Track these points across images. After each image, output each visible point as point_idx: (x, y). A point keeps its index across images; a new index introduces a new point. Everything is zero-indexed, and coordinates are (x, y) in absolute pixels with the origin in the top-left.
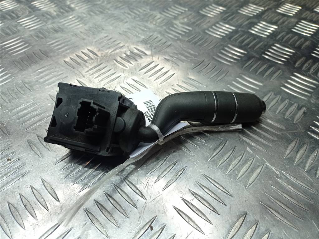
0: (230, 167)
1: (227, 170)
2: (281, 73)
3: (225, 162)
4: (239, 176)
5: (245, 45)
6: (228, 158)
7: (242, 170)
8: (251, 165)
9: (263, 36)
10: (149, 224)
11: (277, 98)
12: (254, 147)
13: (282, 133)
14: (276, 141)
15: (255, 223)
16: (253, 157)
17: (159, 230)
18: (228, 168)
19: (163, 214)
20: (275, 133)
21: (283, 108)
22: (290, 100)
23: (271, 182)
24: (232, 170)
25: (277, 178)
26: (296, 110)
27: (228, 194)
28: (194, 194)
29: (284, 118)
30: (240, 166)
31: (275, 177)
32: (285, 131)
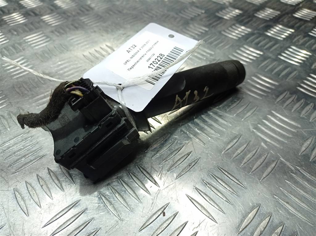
0: (244, 161)
1: (241, 163)
2: (297, 74)
3: (239, 155)
4: (253, 169)
5: (261, 47)
6: (242, 152)
7: (256, 164)
8: (265, 160)
9: (279, 38)
10: (162, 210)
11: (293, 97)
12: (269, 142)
13: (297, 131)
14: (291, 138)
15: (268, 215)
16: (268, 152)
17: (172, 216)
18: (242, 161)
19: (176, 201)
20: (290, 130)
21: (299, 107)
22: (306, 99)
23: (285, 177)
24: (246, 164)
25: (292, 173)
26: (312, 110)
27: (241, 186)
28: (207, 184)
29: (299, 116)
30: (254, 159)
31: (290, 172)
32: (300, 129)
